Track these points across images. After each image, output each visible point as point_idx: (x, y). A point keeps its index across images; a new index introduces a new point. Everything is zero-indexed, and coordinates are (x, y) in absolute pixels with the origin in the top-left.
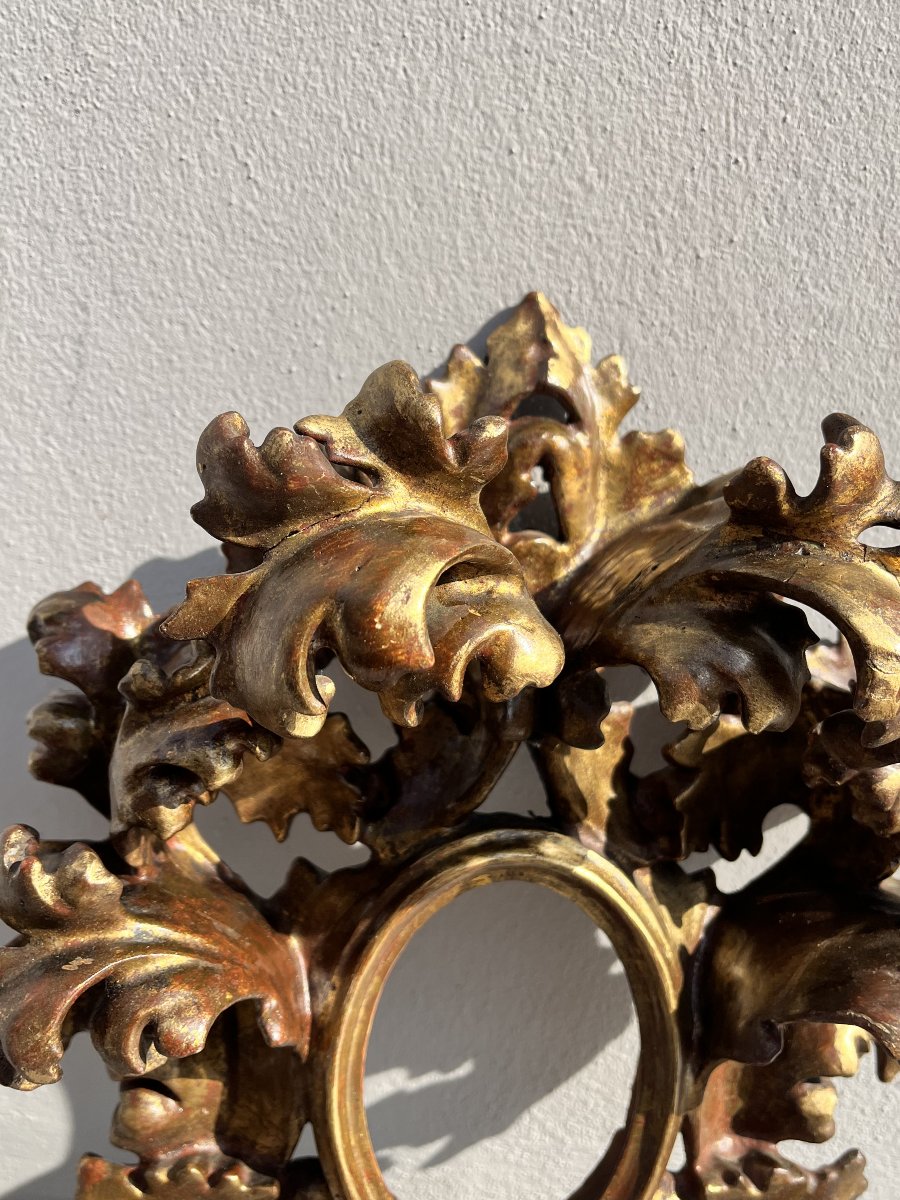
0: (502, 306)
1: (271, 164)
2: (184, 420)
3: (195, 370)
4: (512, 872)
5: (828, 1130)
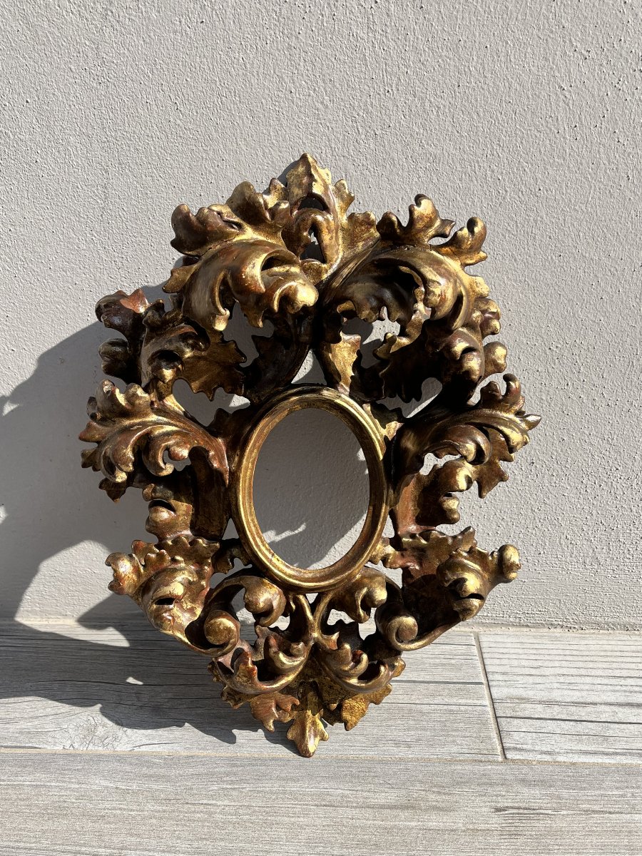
0: (292, 161)
1: (187, 102)
2: (154, 220)
3: (157, 197)
4: (310, 404)
5: (456, 516)
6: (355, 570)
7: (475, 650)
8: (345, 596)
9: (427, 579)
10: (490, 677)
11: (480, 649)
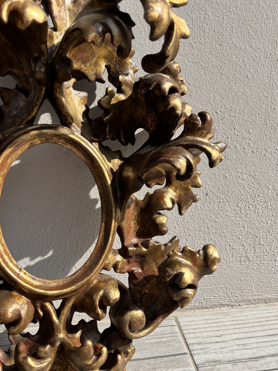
4: (48, 139)
5: (165, 229)
6: (93, 276)
7: (177, 329)
8: (85, 299)
9: (148, 279)
10: (191, 348)
11: (180, 327)
